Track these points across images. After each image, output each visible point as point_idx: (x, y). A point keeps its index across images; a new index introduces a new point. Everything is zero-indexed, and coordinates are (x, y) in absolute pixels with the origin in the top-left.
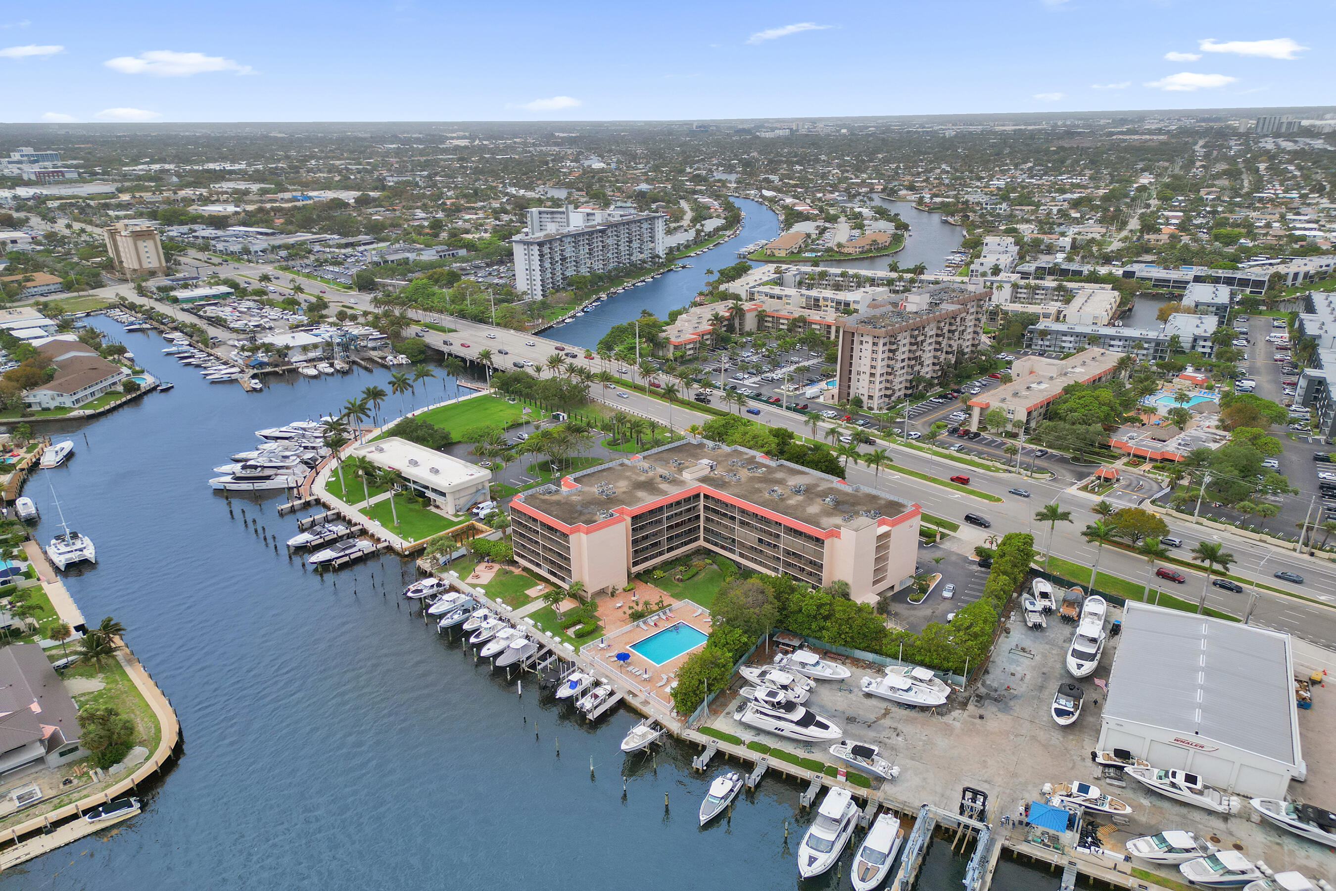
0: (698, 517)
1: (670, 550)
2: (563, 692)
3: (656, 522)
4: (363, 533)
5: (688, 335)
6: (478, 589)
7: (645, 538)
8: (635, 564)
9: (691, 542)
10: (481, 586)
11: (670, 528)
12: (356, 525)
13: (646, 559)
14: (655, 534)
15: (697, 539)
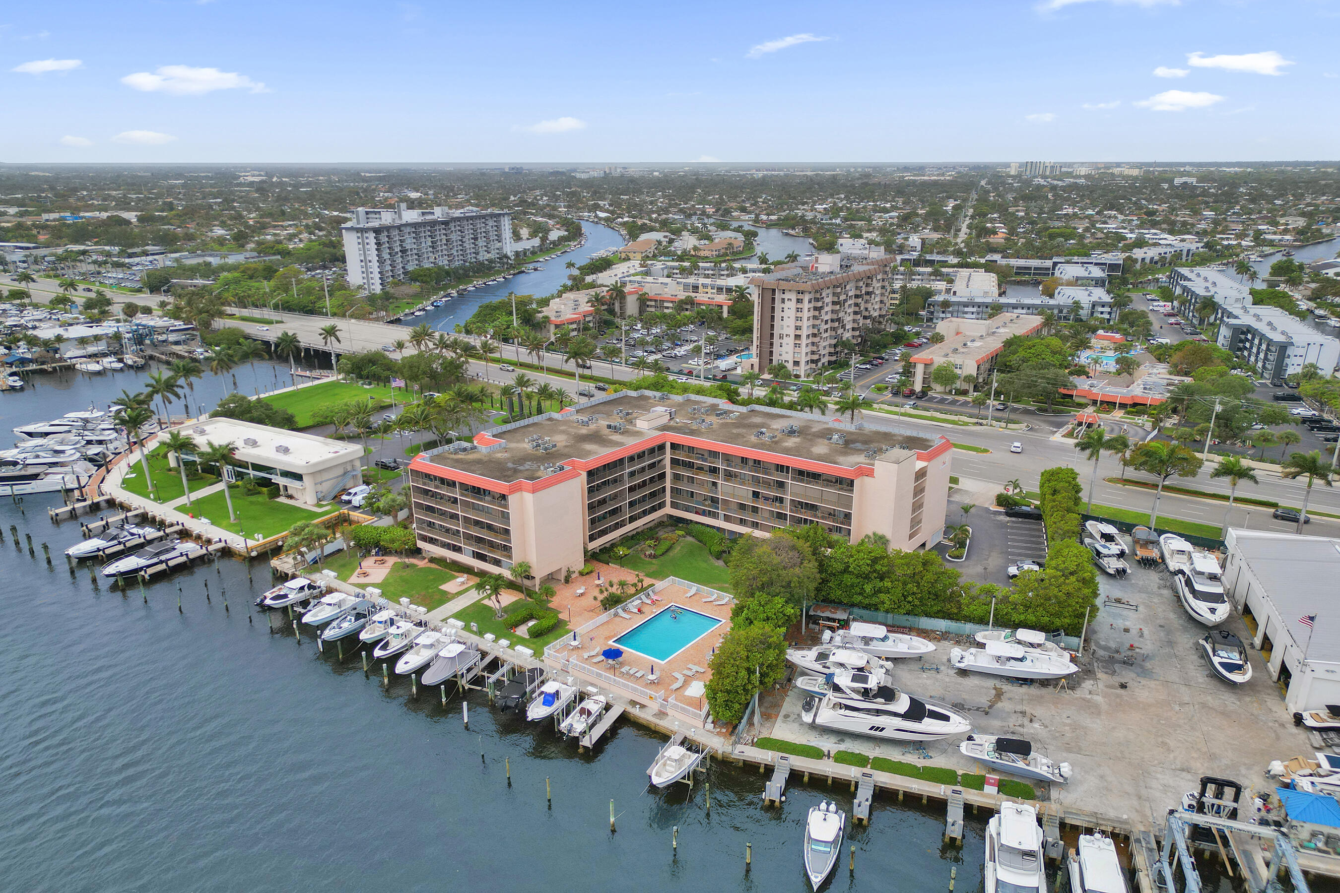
0: (662, 476)
1: (632, 519)
2: (536, 711)
3: (615, 481)
4: (184, 534)
5: (568, 314)
6: (370, 589)
7: (603, 502)
8: (592, 538)
9: (654, 509)
10: (374, 585)
11: (632, 489)
12: (172, 525)
13: (603, 533)
14: (614, 497)
15: (661, 506)
